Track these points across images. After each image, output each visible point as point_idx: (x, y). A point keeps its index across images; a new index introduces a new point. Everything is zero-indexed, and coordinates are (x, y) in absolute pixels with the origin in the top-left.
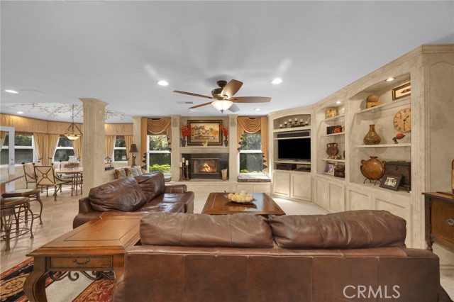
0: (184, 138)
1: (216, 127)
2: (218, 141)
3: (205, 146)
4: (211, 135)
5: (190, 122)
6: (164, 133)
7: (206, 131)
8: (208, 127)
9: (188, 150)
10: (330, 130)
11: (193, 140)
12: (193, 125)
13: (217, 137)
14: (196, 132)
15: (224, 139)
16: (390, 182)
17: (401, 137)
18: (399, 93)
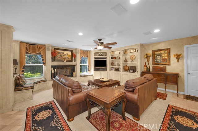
0: (53, 57)
1: (70, 53)
2: (70, 59)
3: (65, 62)
4: (67, 56)
5: (56, 49)
6: (40, 54)
7: (65, 55)
8: (65, 52)
9: (56, 63)
10: (112, 58)
11: (58, 59)
12: (57, 51)
13: (70, 57)
14: (59, 55)
15: (73, 58)
16: (131, 71)
17: (132, 61)
18: (131, 51)
